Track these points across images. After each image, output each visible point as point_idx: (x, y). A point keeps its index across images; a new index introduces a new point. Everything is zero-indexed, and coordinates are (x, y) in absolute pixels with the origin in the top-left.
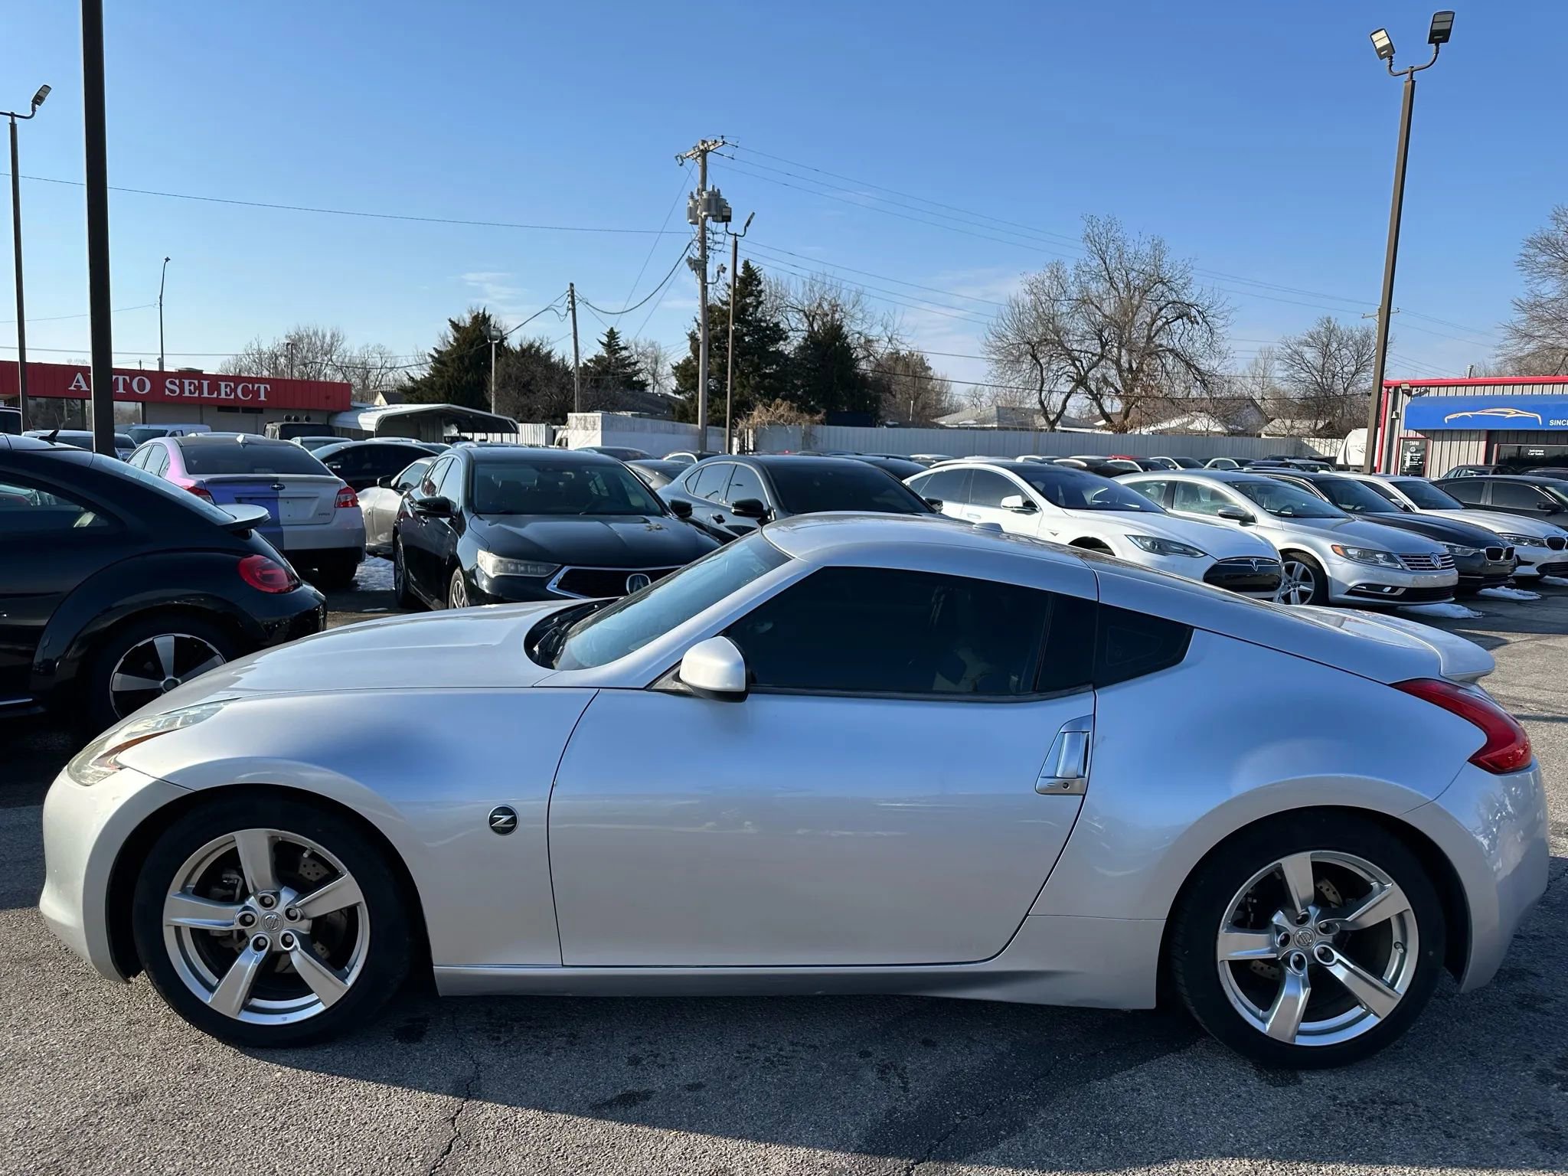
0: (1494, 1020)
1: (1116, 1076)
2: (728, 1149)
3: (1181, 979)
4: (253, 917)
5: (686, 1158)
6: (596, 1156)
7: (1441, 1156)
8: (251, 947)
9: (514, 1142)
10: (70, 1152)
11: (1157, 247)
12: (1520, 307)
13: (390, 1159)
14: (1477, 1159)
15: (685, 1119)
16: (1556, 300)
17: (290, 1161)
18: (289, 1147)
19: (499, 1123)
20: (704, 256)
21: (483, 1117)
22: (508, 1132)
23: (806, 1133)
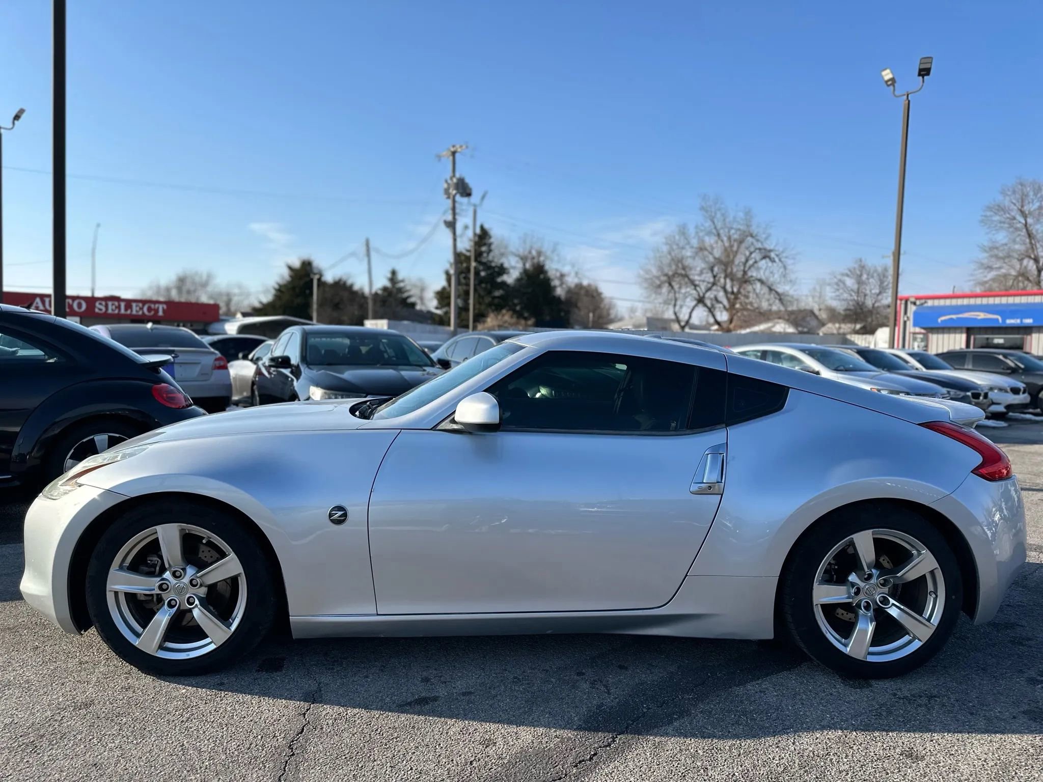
0: (997, 651)
1: (750, 684)
2: (492, 728)
3: (790, 619)
4: (168, 585)
5: (463, 733)
6: (402, 733)
7: (967, 725)
8: (166, 606)
9: (346, 726)
10: (42, 736)
11: (748, 213)
12: (984, 249)
13: (262, 737)
14: (992, 727)
15: (462, 712)
16: (1006, 244)
17: (194, 739)
18: (192, 731)
19: (335, 715)
20: (454, 219)
21: (324, 713)
22: (342, 721)
23: (544, 718)
